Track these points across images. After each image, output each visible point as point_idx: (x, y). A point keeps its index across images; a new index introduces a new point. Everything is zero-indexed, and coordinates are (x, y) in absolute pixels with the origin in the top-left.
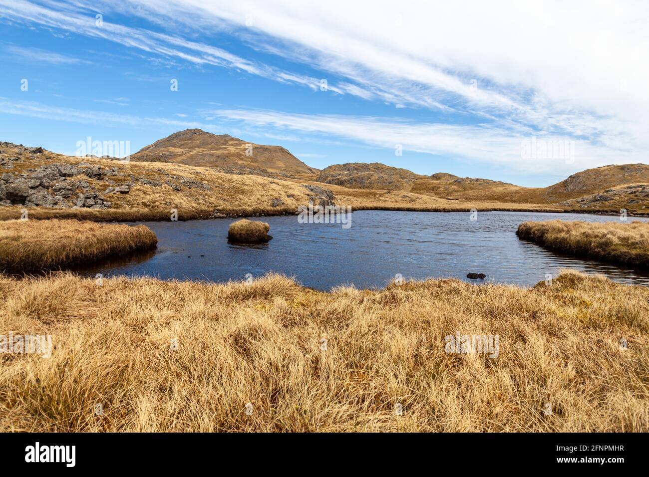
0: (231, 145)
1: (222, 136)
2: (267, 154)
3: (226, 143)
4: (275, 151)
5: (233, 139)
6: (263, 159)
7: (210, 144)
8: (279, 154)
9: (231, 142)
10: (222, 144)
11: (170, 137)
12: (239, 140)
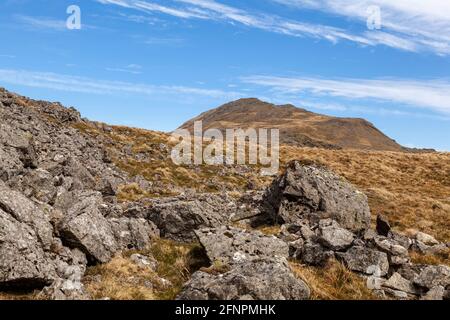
0: (297, 117)
1: (283, 106)
2: (345, 129)
3: (289, 114)
4: (356, 125)
5: (297, 110)
6: (341, 136)
7: (270, 116)
8: (362, 128)
9: (296, 114)
10: (284, 117)
11: (220, 108)
12: (305, 111)
